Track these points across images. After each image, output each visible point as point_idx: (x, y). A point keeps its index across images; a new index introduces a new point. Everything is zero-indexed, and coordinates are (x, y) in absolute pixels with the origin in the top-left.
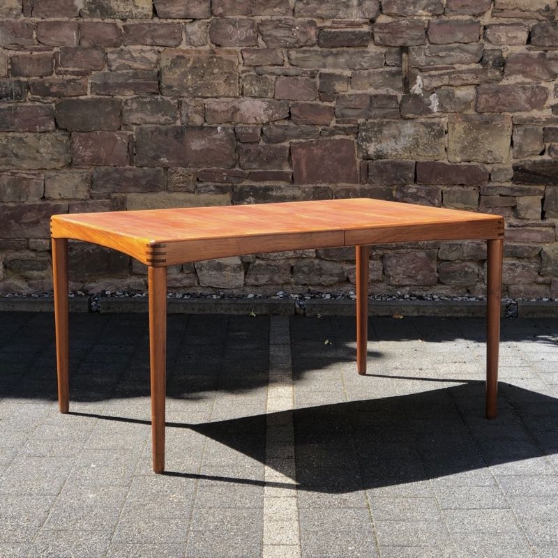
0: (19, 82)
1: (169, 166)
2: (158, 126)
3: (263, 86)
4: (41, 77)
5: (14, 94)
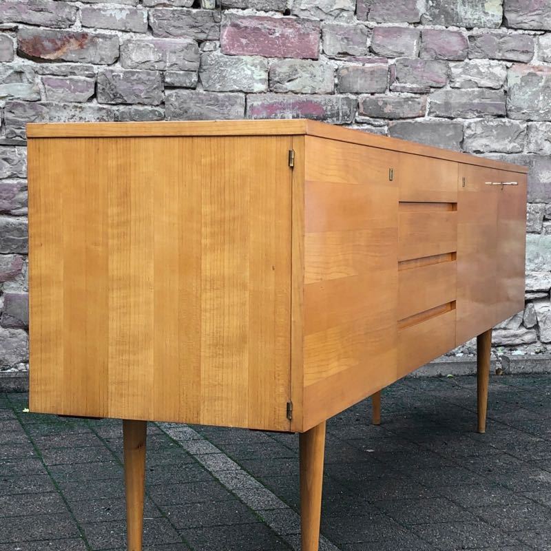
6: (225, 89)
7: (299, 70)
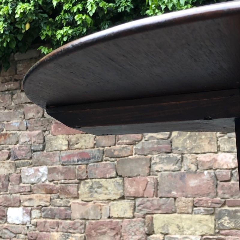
0: (99, 150)
1: (177, 196)
2: (171, 172)
3: (231, 144)
4: (110, 146)
5: (96, 157)
6: (52, 150)
7: (80, 139)
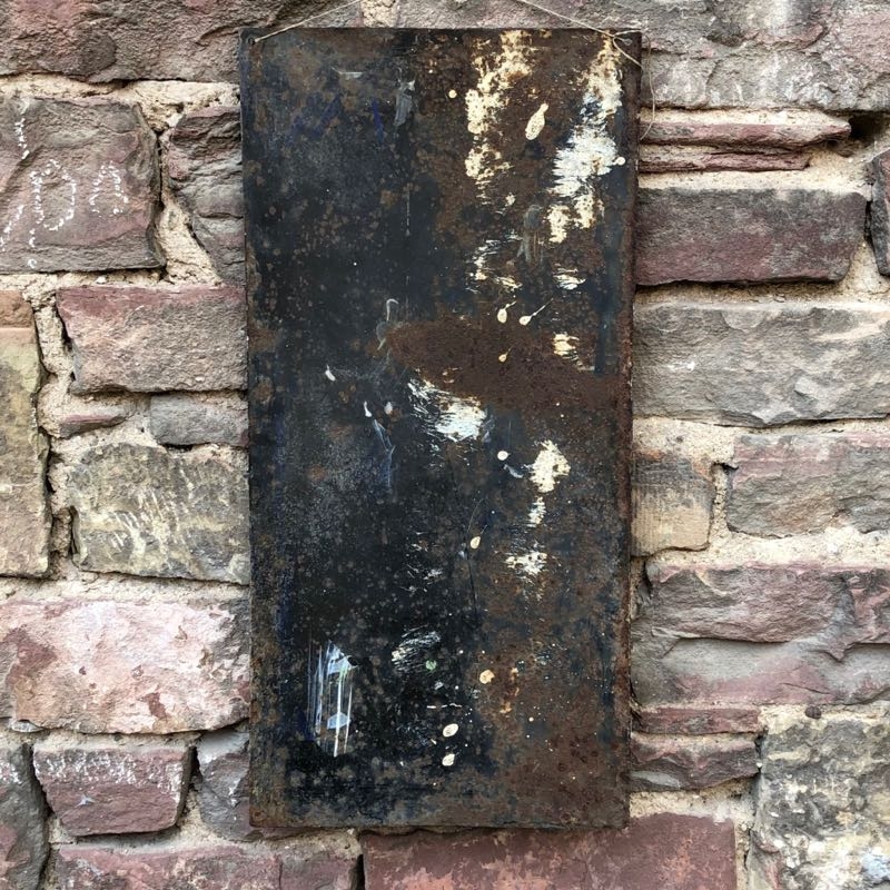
3: (197, 512)
